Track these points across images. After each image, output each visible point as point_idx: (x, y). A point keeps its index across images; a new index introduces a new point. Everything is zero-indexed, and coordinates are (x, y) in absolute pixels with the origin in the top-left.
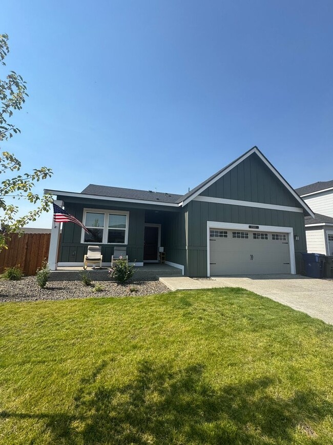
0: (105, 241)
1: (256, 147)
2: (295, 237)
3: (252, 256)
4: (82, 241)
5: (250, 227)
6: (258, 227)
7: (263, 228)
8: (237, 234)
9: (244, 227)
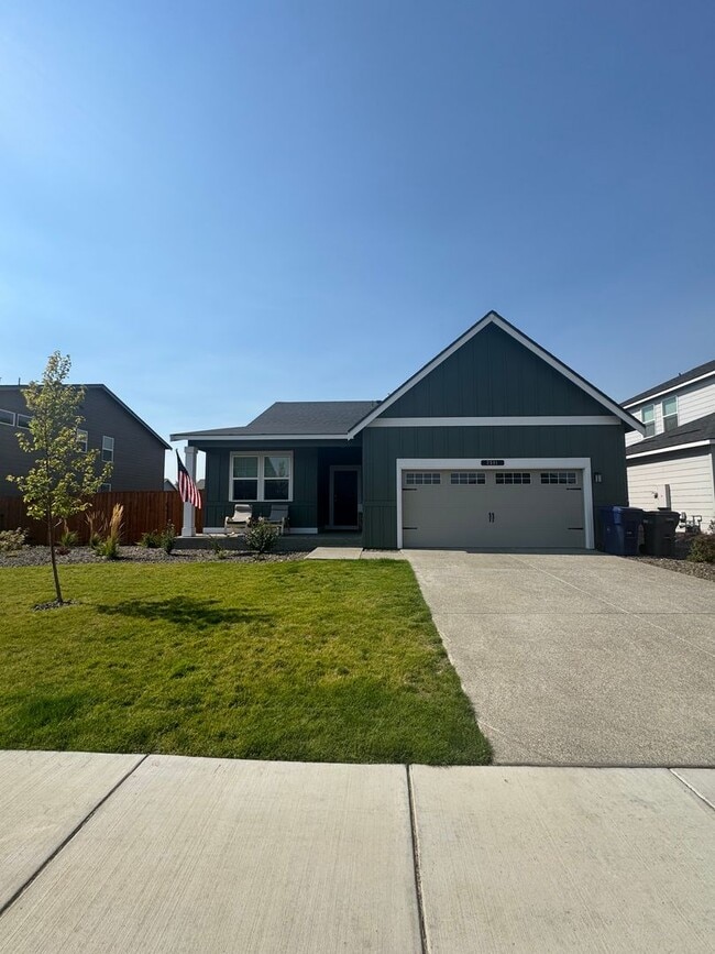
0: (261, 497)
1: (492, 312)
2: (594, 475)
3: (492, 516)
4: (231, 499)
5: (484, 463)
6: (502, 463)
7: (512, 464)
8: (459, 477)
9: (474, 464)
